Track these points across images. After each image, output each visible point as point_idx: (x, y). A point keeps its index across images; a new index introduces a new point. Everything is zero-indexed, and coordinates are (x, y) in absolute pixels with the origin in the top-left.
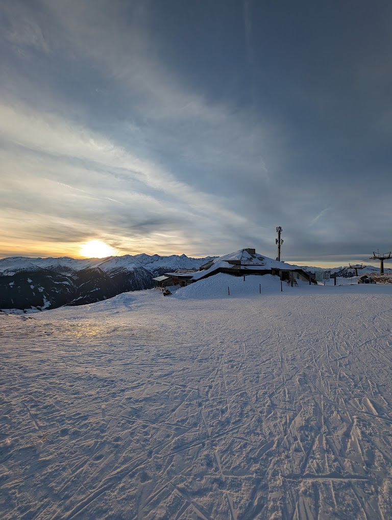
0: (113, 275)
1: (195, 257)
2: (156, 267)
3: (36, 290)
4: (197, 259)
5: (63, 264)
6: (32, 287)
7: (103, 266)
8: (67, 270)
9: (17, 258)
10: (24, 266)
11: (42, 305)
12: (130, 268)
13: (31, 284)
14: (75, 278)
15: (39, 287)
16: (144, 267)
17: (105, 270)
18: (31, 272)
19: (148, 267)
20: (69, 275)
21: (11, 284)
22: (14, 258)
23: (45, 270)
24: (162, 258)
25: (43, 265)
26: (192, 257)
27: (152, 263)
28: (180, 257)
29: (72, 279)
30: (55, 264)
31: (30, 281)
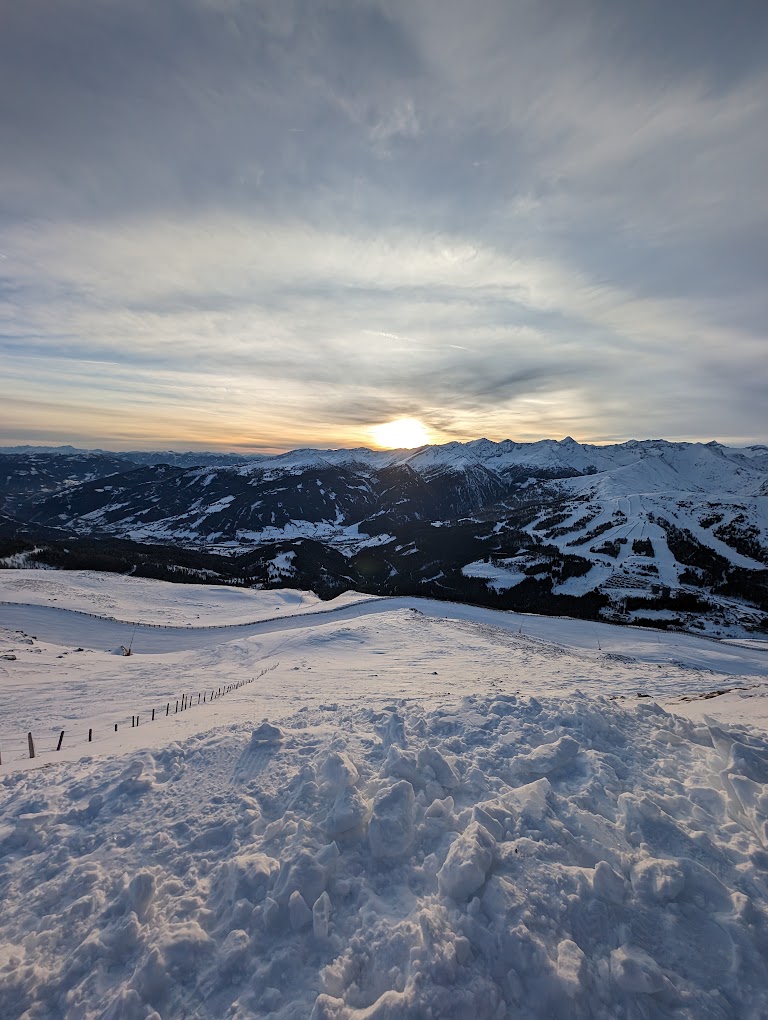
0: (429, 478)
1: (596, 444)
2: (507, 465)
3: (326, 496)
4: (600, 448)
5: (359, 459)
6: (322, 492)
7: (415, 461)
8: (364, 467)
9: (304, 451)
10: (311, 462)
11: (335, 519)
12: (459, 465)
13: (320, 487)
14: (375, 481)
15: (330, 492)
16: (483, 465)
17: (417, 469)
18: (320, 471)
19: (491, 465)
20: (367, 476)
21: (299, 486)
22: (302, 451)
23: (337, 467)
24: (520, 446)
25: (334, 461)
26: (589, 443)
27: (499, 456)
28: (559, 444)
29: (370, 483)
30: (348, 459)
31: (319, 483)
